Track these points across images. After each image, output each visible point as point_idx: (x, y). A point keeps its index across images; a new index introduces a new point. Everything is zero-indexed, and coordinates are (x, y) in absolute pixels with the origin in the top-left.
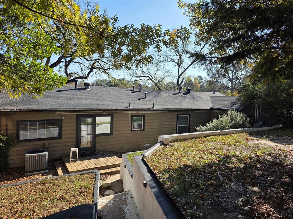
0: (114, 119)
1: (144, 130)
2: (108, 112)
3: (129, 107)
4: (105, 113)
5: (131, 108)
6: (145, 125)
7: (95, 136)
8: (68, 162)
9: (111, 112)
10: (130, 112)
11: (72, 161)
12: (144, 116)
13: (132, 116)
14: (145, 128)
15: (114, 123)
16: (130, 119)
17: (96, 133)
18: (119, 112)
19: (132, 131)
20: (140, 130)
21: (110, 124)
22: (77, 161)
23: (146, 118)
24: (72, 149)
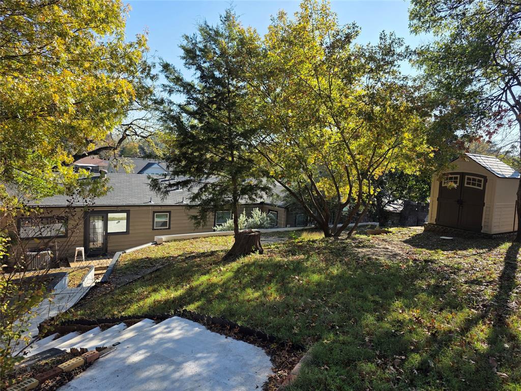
0: (131, 216)
1: (169, 228)
2: (123, 208)
3: (150, 202)
4: (119, 209)
5: (153, 203)
6: (171, 222)
7: (107, 235)
8: (73, 261)
9: (127, 208)
10: (150, 208)
11: (77, 261)
12: (170, 212)
13: (154, 212)
14: (171, 226)
15: (131, 220)
16: (151, 216)
17: (108, 232)
18: (137, 208)
19: (153, 229)
20: (164, 229)
21: (126, 221)
22: (83, 260)
23: (172, 215)
24: (77, 248)
